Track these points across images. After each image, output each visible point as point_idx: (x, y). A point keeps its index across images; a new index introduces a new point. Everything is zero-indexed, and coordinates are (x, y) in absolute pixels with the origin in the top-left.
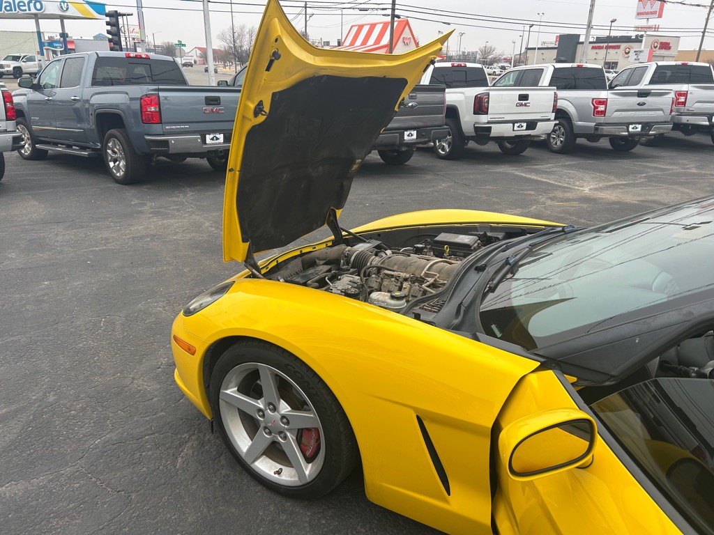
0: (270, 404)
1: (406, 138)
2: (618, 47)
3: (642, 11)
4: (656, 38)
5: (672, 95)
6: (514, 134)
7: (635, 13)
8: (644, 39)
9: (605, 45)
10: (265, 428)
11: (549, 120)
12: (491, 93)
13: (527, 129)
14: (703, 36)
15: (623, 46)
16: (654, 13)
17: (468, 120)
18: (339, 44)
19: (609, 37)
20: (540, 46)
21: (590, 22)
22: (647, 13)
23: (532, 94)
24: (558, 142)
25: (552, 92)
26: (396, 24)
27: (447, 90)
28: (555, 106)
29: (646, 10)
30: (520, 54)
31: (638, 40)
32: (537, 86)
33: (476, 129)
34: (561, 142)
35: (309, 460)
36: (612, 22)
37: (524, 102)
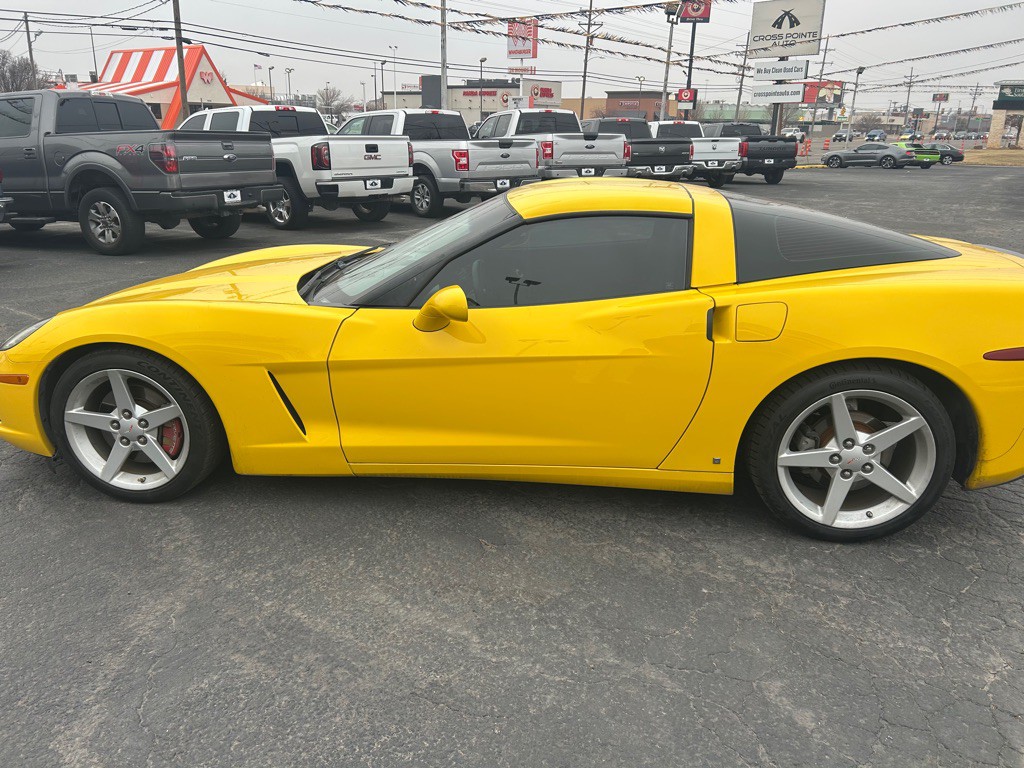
0: (126, 410)
1: (227, 200)
2: (494, 94)
3: (514, 49)
4: (535, 83)
5: (535, 146)
6: (367, 193)
7: (506, 52)
8: (521, 83)
9: (478, 90)
10: (123, 438)
11: (407, 176)
12: (330, 143)
13: (382, 187)
14: (584, 81)
15: (500, 92)
16: (528, 51)
17: (307, 177)
18: (94, 79)
19: (481, 80)
20: (400, 90)
21: (444, 60)
22: (520, 52)
23: (382, 144)
24: (423, 204)
25: (405, 143)
26: (185, 52)
27: (273, 140)
28: (411, 160)
29: (519, 49)
30: (376, 100)
31: (515, 85)
32: (389, 134)
33: (319, 188)
34: (427, 203)
35: (174, 457)
36: (482, 61)
37: (373, 154)
